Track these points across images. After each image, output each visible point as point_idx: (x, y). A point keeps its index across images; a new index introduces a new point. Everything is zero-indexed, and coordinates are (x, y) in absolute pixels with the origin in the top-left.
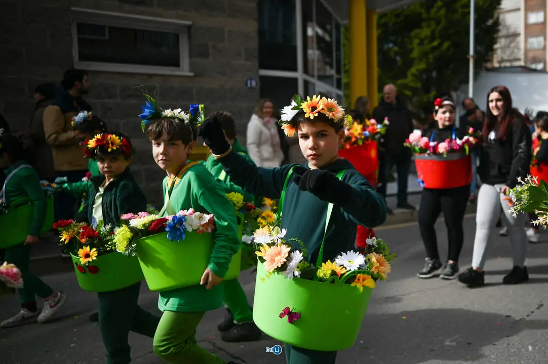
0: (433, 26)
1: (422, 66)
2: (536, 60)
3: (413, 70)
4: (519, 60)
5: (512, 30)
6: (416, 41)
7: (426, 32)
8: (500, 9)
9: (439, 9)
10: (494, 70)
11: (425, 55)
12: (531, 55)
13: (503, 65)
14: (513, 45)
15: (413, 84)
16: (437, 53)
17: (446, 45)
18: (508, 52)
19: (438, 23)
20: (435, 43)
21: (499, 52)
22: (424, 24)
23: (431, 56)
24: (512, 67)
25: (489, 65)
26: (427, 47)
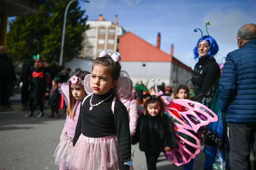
0: (55, 35)
1: (48, 51)
3: (44, 52)
4: (93, 57)
5: (91, 45)
6: (46, 40)
7: (51, 37)
9: (58, 28)
10: (82, 58)
11: (49, 47)
14: (91, 50)
16: (56, 47)
17: (59, 44)
18: (89, 53)
19: (57, 33)
20: (55, 42)
21: (85, 52)
22: (51, 33)
23: (52, 48)
26: (51, 43)
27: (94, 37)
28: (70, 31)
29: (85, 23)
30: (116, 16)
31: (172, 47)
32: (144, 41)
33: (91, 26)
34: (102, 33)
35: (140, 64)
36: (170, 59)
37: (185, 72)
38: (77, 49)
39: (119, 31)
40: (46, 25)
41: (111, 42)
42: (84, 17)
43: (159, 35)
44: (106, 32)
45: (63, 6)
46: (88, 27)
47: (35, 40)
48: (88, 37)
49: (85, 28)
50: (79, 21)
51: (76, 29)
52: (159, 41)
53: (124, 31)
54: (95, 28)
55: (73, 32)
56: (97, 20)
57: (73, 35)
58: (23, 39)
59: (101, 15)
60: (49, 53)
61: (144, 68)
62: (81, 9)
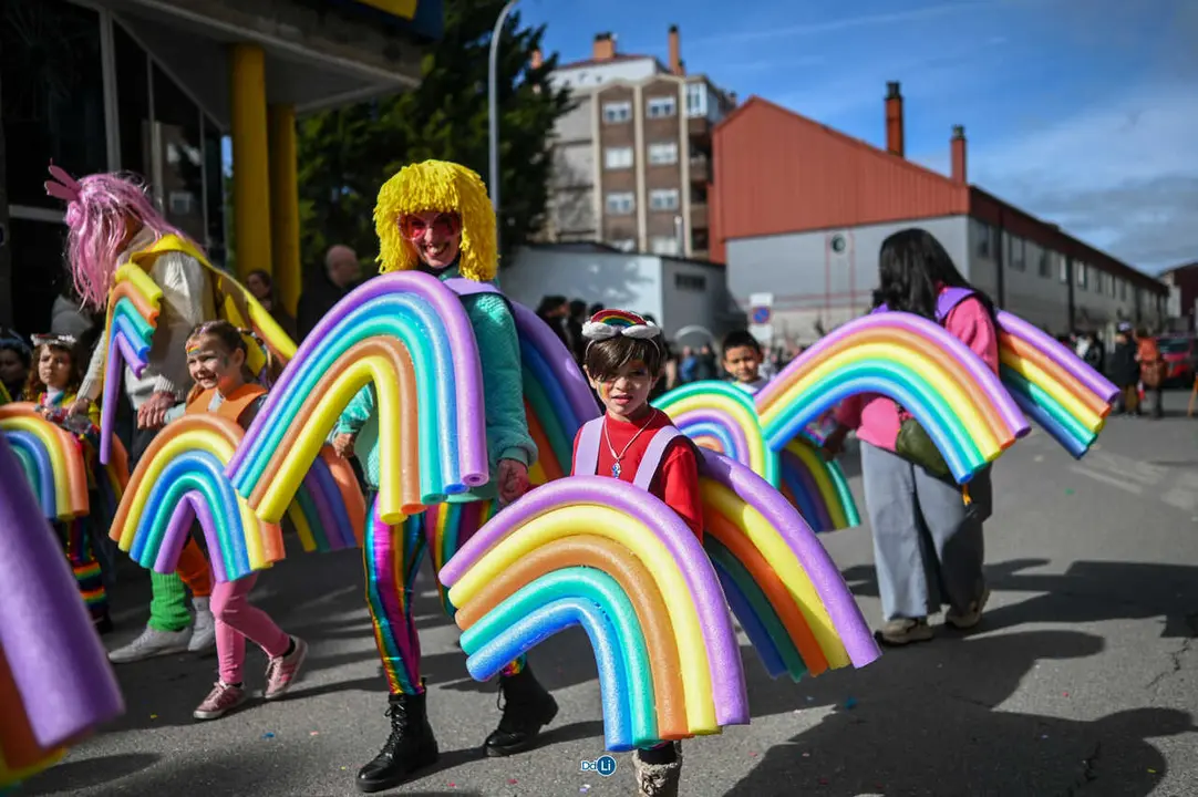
2: (621, 235)
4: (592, 231)
5: (577, 177)
8: (552, 136)
10: (546, 246)
12: (612, 224)
13: (565, 238)
14: (580, 204)
18: (571, 218)
21: (555, 216)
24: (580, 243)
25: (538, 237)
27: (587, 142)
29: (546, 86)
30: (674, 30)
31: (959, 141)
32: (826, 132)
33: (572, 95)
34: (618, 119)
35: (818, 241)
36: (964, 202)
39: (691, 100)
40: (386, 118)
41: (663, 153)
42: (536, 62)
43: (894, 95)
44: (636, 109)
46: (563, 102)
48: (558, 146)
49: (553, 106)
50: (520, 79)
51: (516, 117)
52: (896, 123)
54: (586, 97)
59: (601, 38)
61: (834, 258)
62: (522, 28)
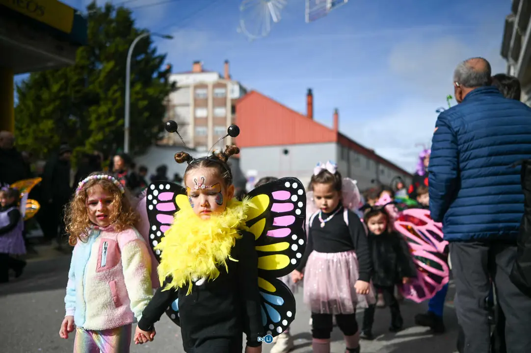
0: (110, 105)
1: (100, 136)
3: (91, 140)
4: (188, 142)
5: (181, 119)
6: (94, 116)
7: (103, 109)
8: (169, 101)
9: (116, 91)
11: (101, 128)
15: (90, 152)
16: (113, 128)
17: (120, 122)
19: (114, 102)
20: (112, 119)
22: (102, 103)
23: (107, 130)
25: (163, 143)
26: (103, 122)
27: (187, 105)
28: (140, 96)
29: (166, 80)
30: (227, 62)
31: (336, 114)
32: (282, 107)
33: (178, 85)
34: (201, 97)
35: (278, 150)
36: (334, 137)
37: (363, 160)
38: (155, 130)
39: (233, 91)
40: (91, 87)
41: (221, 112)
42: (164, 68)
43: (310, 94)
44: (209, 93)
45: (121, 48)
46: (174, 87)
47: (72, 118)
48: (174, 106)
49: (169, 88)
50: (155, 75)
51: (151, 91)
52: (310, 104)
53: (243, 90)
54: (187, 87)
55: (146, 97)
56: (190, 72)
57: (145, 103)
58: (48, 116)
59: (197, 63)
60: (102, 142)
61: (285, 157)
62: (158, 53)
